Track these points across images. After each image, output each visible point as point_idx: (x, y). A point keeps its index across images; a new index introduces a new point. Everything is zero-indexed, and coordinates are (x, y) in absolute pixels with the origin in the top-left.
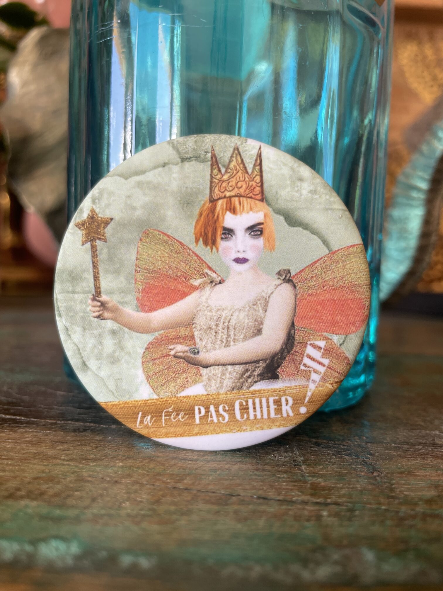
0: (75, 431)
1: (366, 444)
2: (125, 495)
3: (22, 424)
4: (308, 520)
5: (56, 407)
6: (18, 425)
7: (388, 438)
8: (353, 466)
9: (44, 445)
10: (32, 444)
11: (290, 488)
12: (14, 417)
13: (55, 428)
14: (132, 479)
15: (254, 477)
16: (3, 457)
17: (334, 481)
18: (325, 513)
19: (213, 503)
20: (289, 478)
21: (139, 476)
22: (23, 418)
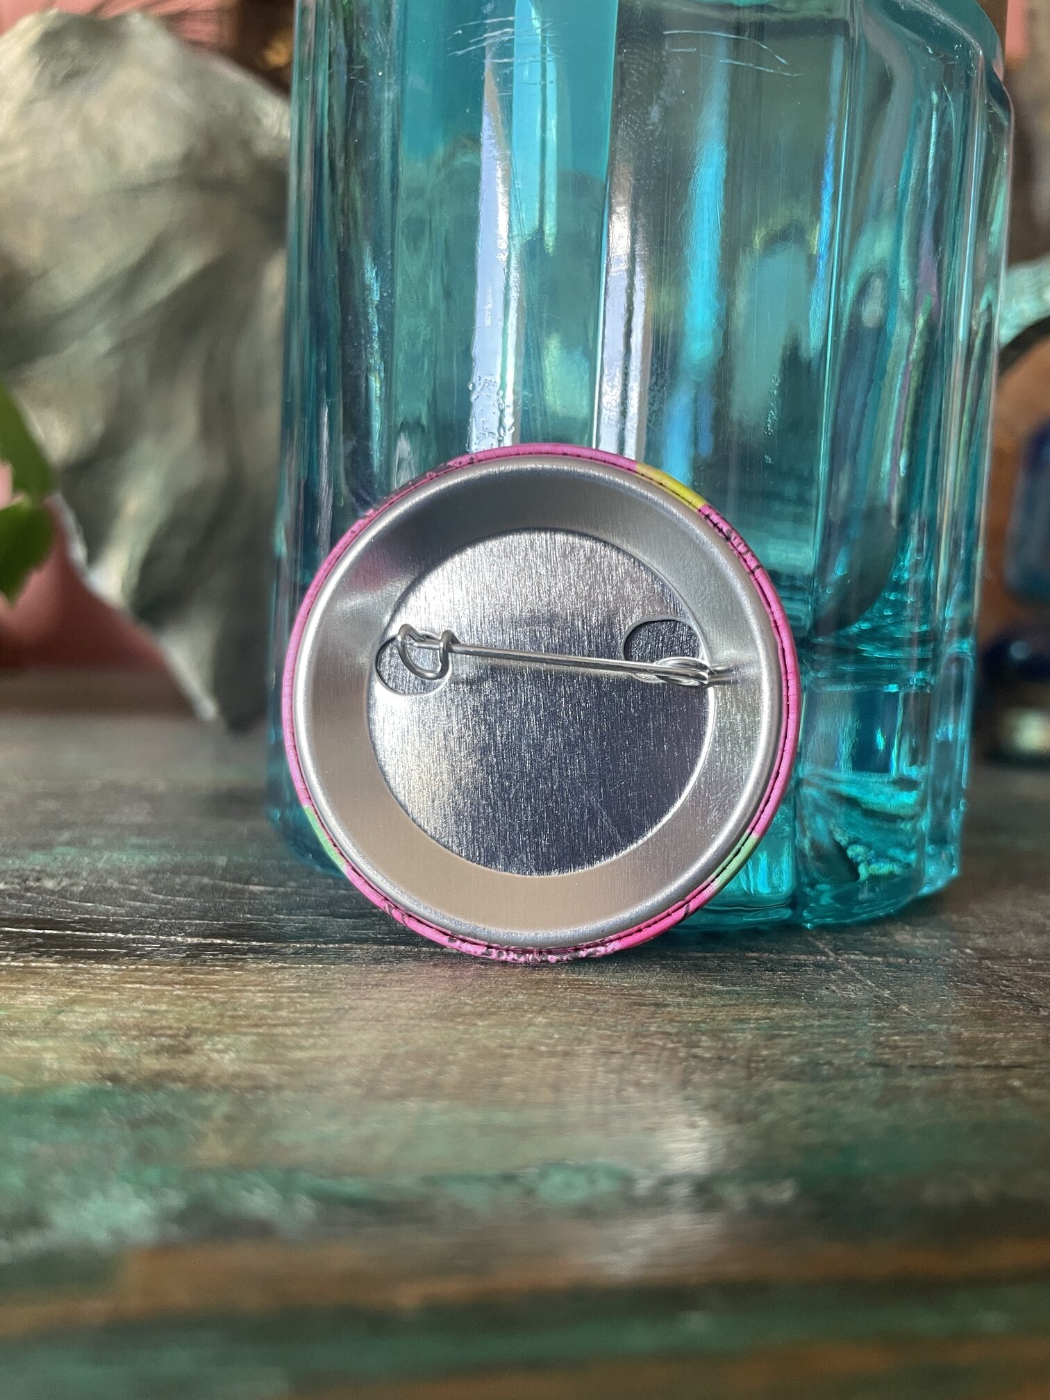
0: (378, 961)
1: (980, 963)
2: (612, 1076)
3: (245, 954)
4: (999, 1097)
5: (282, 917)
6: (235, 956)
7: (1011, 949)
8: (996, 1001)
9: (338, 992)
10: (310, 992)
11: (914, 1044)
12: (209, 941)
13: (328, 958)
14: (593, 1046)
15: (830, 1030)
16: (270, 1021)
17: (982, 1029)
18: (1017, 1083)
19: (796, 1080)
20: (896, 1028)
21: (602, 1039)
22: (229, 942)
